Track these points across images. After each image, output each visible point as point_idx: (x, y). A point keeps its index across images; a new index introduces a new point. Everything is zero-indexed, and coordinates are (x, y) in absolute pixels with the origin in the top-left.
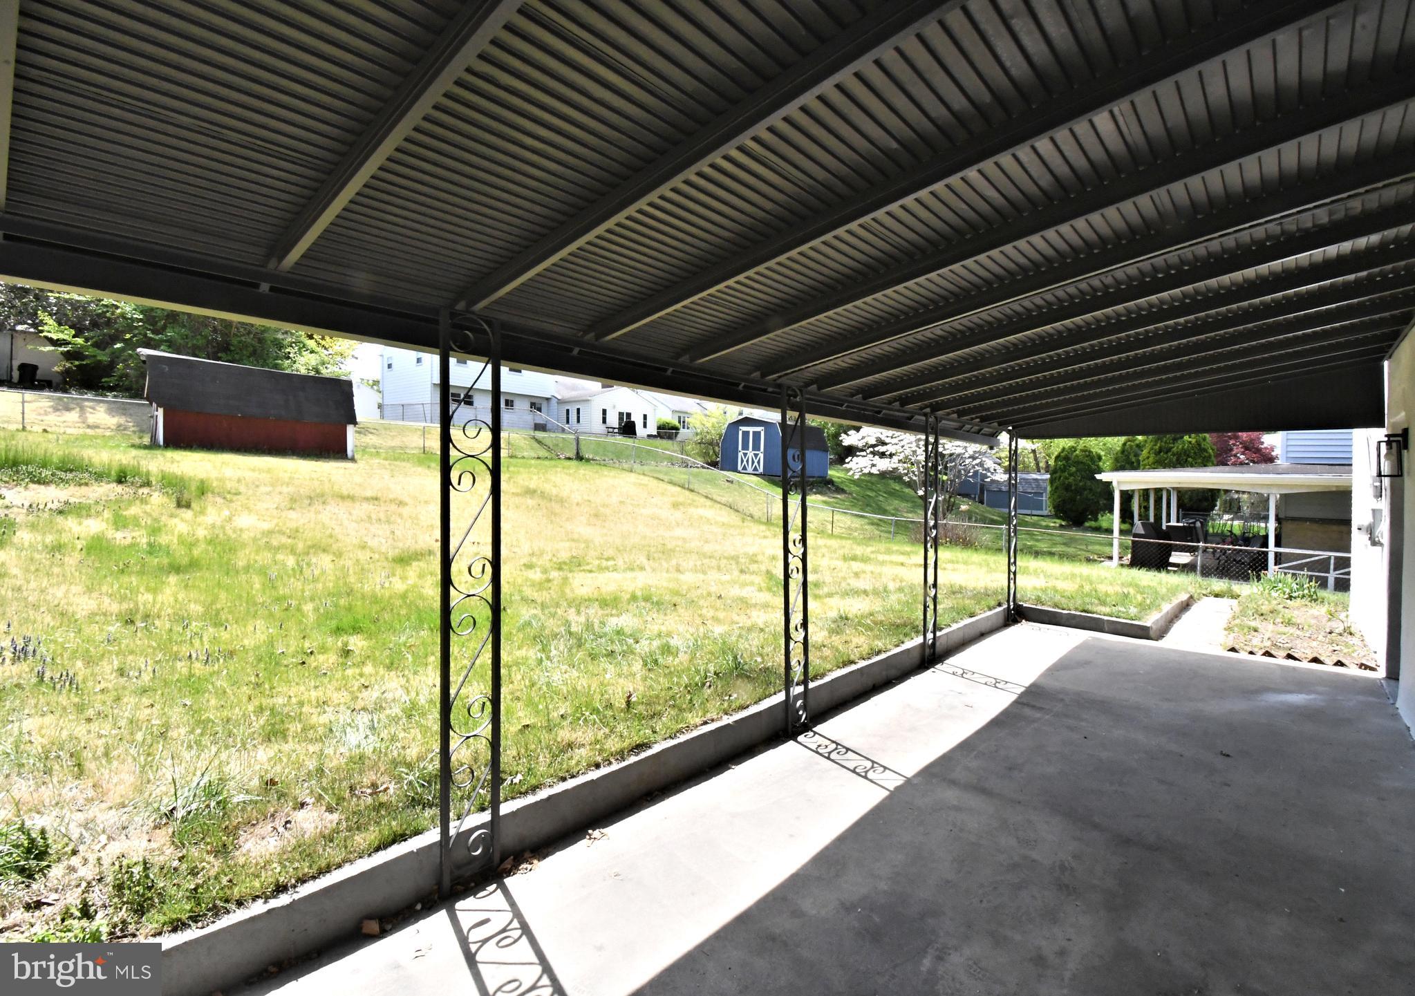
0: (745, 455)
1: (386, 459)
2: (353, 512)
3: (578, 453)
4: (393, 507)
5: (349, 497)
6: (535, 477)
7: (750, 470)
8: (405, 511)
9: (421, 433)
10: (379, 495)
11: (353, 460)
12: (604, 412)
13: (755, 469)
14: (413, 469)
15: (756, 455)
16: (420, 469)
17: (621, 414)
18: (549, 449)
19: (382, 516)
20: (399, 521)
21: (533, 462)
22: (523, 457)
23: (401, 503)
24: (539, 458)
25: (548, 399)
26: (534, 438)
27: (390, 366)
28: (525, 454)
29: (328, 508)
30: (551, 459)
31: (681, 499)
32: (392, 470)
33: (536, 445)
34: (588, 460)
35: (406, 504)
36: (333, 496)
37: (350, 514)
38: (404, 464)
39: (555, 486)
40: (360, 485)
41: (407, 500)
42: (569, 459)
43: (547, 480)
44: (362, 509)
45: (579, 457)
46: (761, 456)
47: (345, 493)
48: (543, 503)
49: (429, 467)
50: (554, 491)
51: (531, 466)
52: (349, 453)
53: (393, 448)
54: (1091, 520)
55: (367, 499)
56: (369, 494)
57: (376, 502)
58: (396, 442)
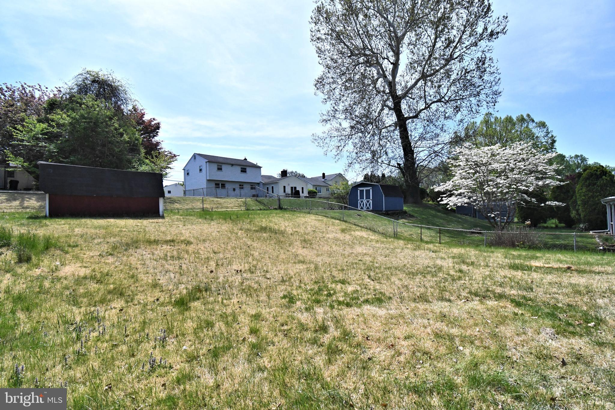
0: (362, 201)
1: (181, 215)
2: (156, 253)
3: (280, 206)
4: (183, 246)
5: (155, 241)
6: (264, 220)
7: (365, 208)
8: (191, 248)
9: (201, 201)
10: (175, 238)
11: (163, 217)
12: (284, 187)
13: (368, 208)
14: (197, 220)
15: (368, 201)
16: (200, 220)
17: (292, 188)
18: (264, 205)
19: (175, 253)
20: (186, 256)
21: (259, 212)
22: (253, 210)
23: (189, 243)
24: (261, 210)
25: (258, 183)
26: (256, 200)
27: (188, 174)
28: (254, 208)
29: (138, 251)
30: (267, 210)
31: (344, 227)
32: (184, 222)
33: (258, 203)
34: (285, 209)
35: (192, 243)
36: (143, 242)
37: (153, 254)
38: (191, 217)
39: (276, 224)
40: (163, 233)
41: (192, 240)
42: (276, 209)
43: (270, 221)
44: (161, 250)
45: (280, 208)
46: (371, 201)
47: (152, 238)
48: (273, 235)
49: (206, 218)
50: (276, 227)
51: (259, 214)
52: (161, 213)
53: (187, 209)
54: (542, 223)
55: (167, 242)
56: (169, 238)
57: (172, 244)
58: (189, 206)
